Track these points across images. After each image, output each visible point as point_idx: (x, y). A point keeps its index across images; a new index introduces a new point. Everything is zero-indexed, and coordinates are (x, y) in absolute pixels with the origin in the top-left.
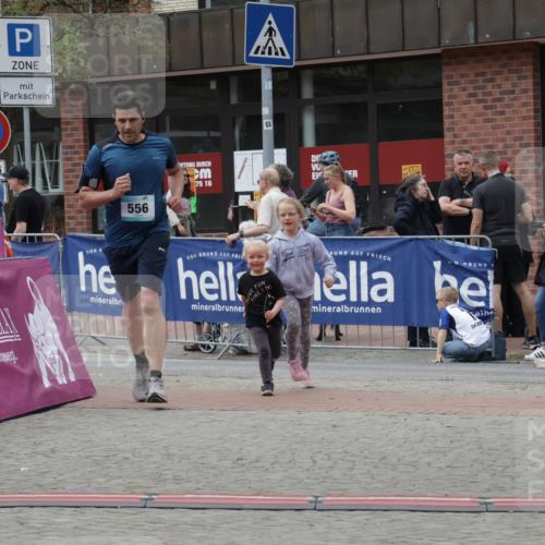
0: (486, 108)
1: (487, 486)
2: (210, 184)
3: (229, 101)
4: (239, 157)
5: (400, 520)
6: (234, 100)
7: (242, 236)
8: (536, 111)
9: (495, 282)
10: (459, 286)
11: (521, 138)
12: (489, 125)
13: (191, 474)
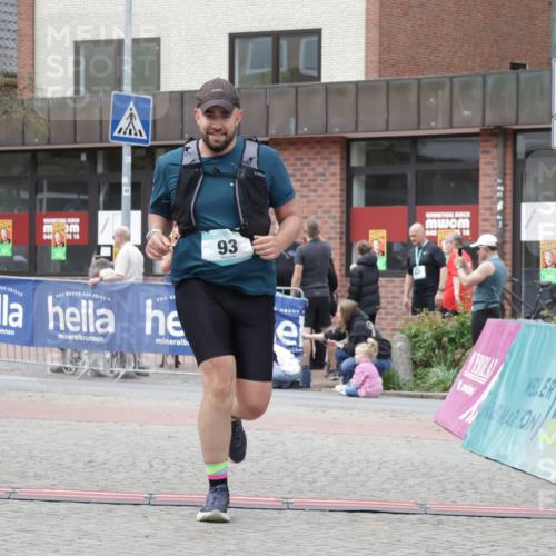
0: (302, 186)
1: (288, 489)
2: (77, 237)
3: (95, 170)
4: (103, 216)
6: (100, 169)
7: (101, 280)
8: (342, 190)
9: (306, 325)
11: (329, 212)
12: (305, 200)
13: (49, 473)
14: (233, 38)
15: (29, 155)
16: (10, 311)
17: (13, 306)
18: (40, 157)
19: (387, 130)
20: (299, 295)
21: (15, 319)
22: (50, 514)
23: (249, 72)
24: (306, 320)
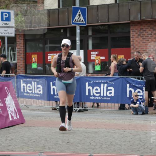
0: (143, 39)
6: (68, 35)
12: (144, 44)
13: (53, 147)
16: (38, 88)
17: (39, 86)
21: (40, 91)
24: (145, 89)
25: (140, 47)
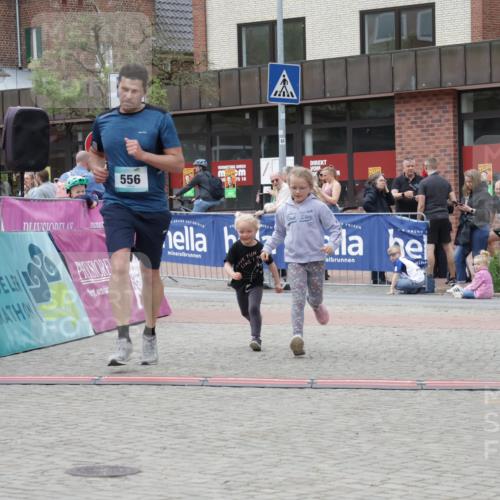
0: (423, 131)
1: (421, 373)
2: (245, 179)
3: (257, 126)
4: (264, 162)
5: (366, 395)
6: (261, 125)
8: (454, 133)
9: (428, 242)
10: (405, 245)
12: (424, 142)
13: (232, 365)
14: (363, 14)
15: (205, 116)
16: (196, 240)
17: (198, 235)
18: (213, 117)
19: (491, 82)
20: (422, 219)
21: (201, 246)
22: (235, 397)
23: (376, 41)
24: (428, 238)
25: (416, 148)
